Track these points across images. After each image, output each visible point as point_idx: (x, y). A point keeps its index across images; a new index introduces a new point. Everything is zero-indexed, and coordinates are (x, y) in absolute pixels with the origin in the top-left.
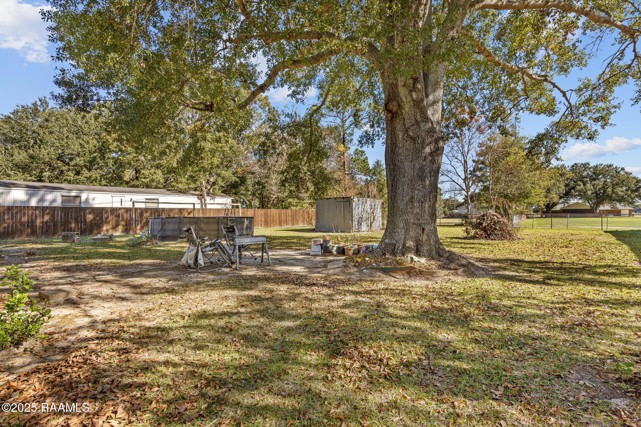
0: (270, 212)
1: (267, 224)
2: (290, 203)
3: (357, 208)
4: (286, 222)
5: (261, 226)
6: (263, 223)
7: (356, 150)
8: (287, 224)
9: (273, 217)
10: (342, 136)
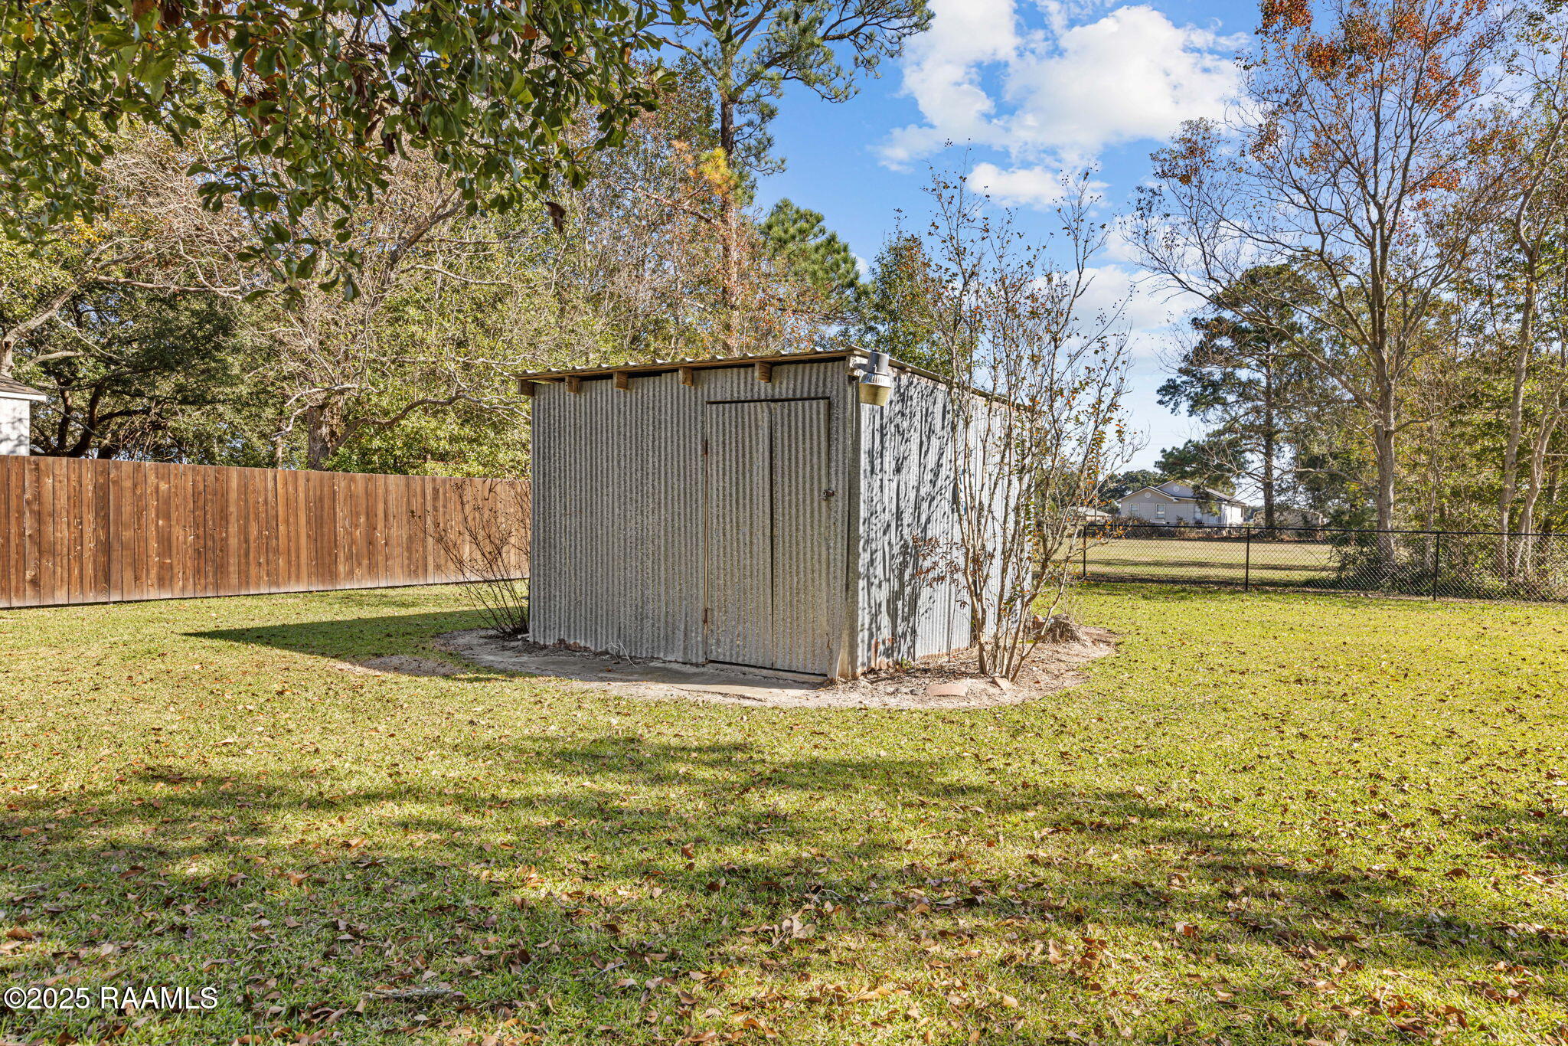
0: (244, 489)
1: (221, 569)
2: (414, 439)
3: (889, 464)
4: (370, 556)
5: (163, 582)
6: (182, 562)
7: (780, 209)
8: (372, 570)
9: (271, 523)
10: (717, 125)
